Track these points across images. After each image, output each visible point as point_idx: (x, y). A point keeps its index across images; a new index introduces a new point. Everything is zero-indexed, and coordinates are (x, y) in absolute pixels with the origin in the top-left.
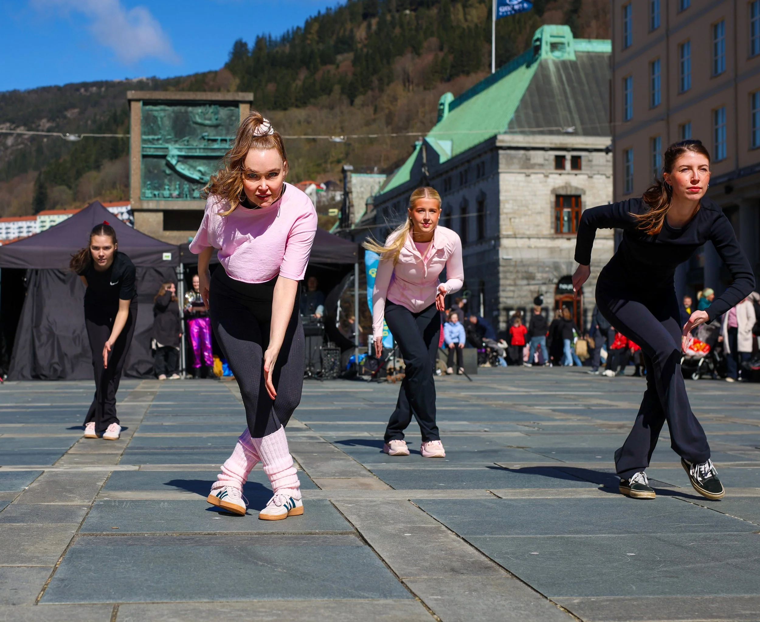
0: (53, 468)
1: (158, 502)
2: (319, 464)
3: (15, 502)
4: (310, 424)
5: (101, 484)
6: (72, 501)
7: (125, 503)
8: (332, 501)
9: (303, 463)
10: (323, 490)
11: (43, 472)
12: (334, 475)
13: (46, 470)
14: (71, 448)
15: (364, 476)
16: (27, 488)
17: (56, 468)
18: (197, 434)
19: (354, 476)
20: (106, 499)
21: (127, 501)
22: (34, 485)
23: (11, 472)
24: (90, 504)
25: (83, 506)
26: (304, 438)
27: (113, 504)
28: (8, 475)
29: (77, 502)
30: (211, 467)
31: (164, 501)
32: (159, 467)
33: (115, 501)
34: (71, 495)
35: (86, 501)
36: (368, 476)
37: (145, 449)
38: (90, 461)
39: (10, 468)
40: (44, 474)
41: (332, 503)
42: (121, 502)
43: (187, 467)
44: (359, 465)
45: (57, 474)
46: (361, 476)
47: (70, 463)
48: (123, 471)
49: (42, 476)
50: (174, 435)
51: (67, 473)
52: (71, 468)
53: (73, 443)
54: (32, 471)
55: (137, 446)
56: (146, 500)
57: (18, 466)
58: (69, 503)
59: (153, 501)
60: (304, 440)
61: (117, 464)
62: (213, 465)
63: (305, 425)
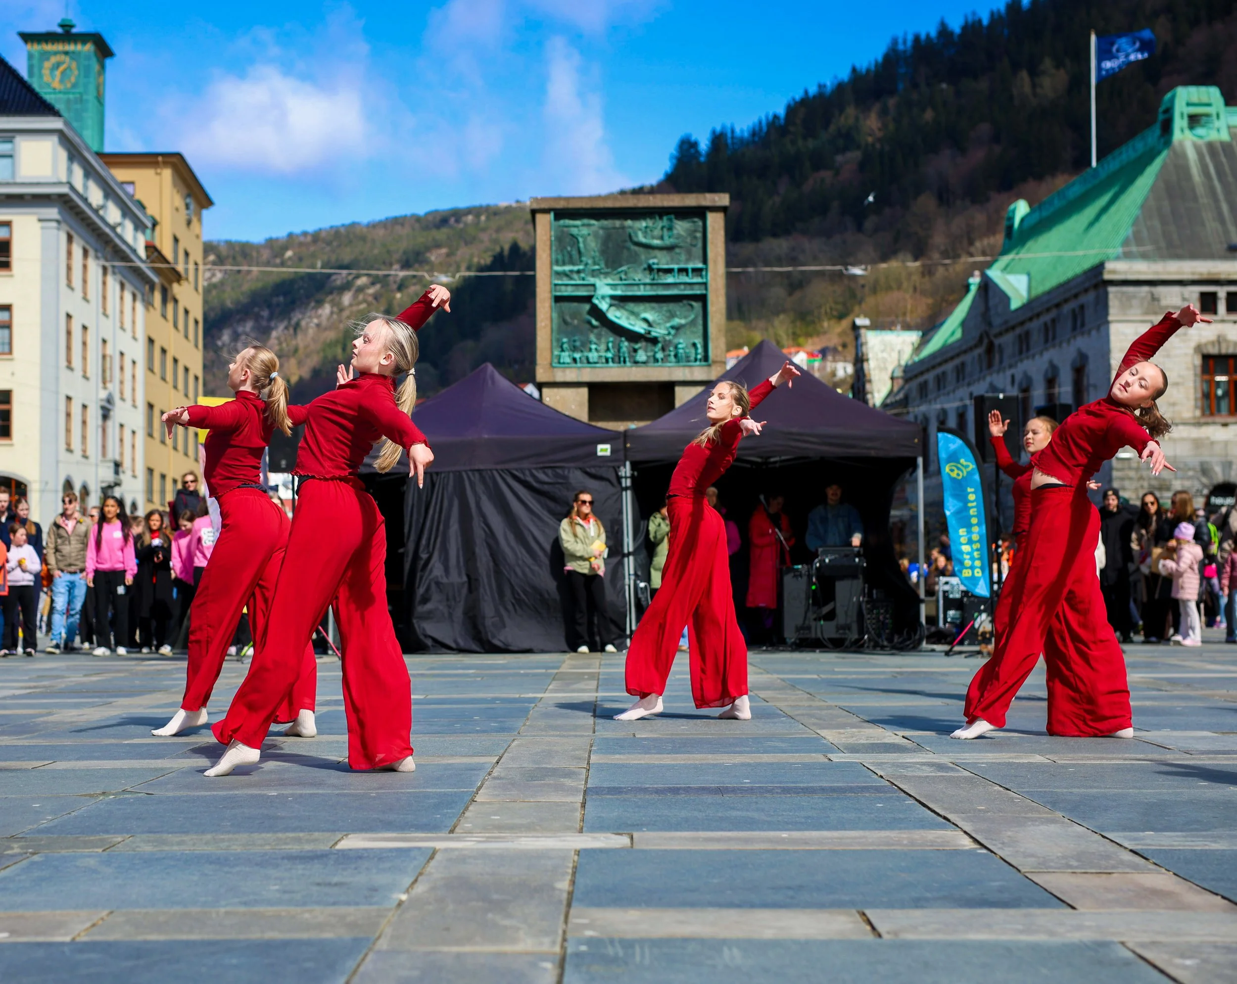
0: (452, 839)
1: (716, 945)
2: (1009, 833)
3: (383, 944)
4: (912, 736)
5: (564, 885)
6: (514, 941)
7: (638, 949)
8: (1130, 945)
9: (976, 831)
10: (1081, 910)
11: (434, 852)
12: (1070, 867)
13: (439, 845)
14: (479, 788)
15: (1136, 868)
16: (404, 897)
17: (458, 839)
18: (711, 759)
19: (1114, 867)
20: (589, 933)
21: (642, 942)
22: (420, 889)
23: (365, 850)
24: (557, 949)
25: (543, 957)
26: (924, 767)
27: (610, 951)
28: (360, 858)
29: (526, 944)
30: (782, 841)
31: (724, 942)
32: (672, 839)
33: (612, 942)
34: (507, 922)
35: (546, 940)
36: (1150, 871)
37: (626, 793)
38: (524, 821)
39: (364, 839)
40: (438, 857)
41: (1134, 952)
42: (628, 944)
43: (730, 839)
44: (1097, 837)
45: (462, 858)
46: (1129, 866)
47: (485, 829)
48: (601, 851)
49: (433, 863)
50: (667, 759)
51: (484, 855)
52: (488, 840)
53: (481, 778)
54: (408, 850)
55: (606, 785)
56: (686, 940)
57: (380, 835)
58: (507, 948)
59: (702, 941)
60: (928, 772)
61: (581, 831)
62: (785, 835)
63: (903, 737)
